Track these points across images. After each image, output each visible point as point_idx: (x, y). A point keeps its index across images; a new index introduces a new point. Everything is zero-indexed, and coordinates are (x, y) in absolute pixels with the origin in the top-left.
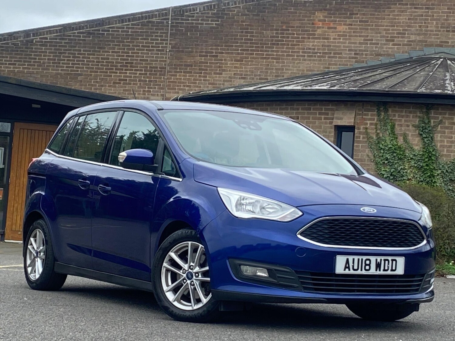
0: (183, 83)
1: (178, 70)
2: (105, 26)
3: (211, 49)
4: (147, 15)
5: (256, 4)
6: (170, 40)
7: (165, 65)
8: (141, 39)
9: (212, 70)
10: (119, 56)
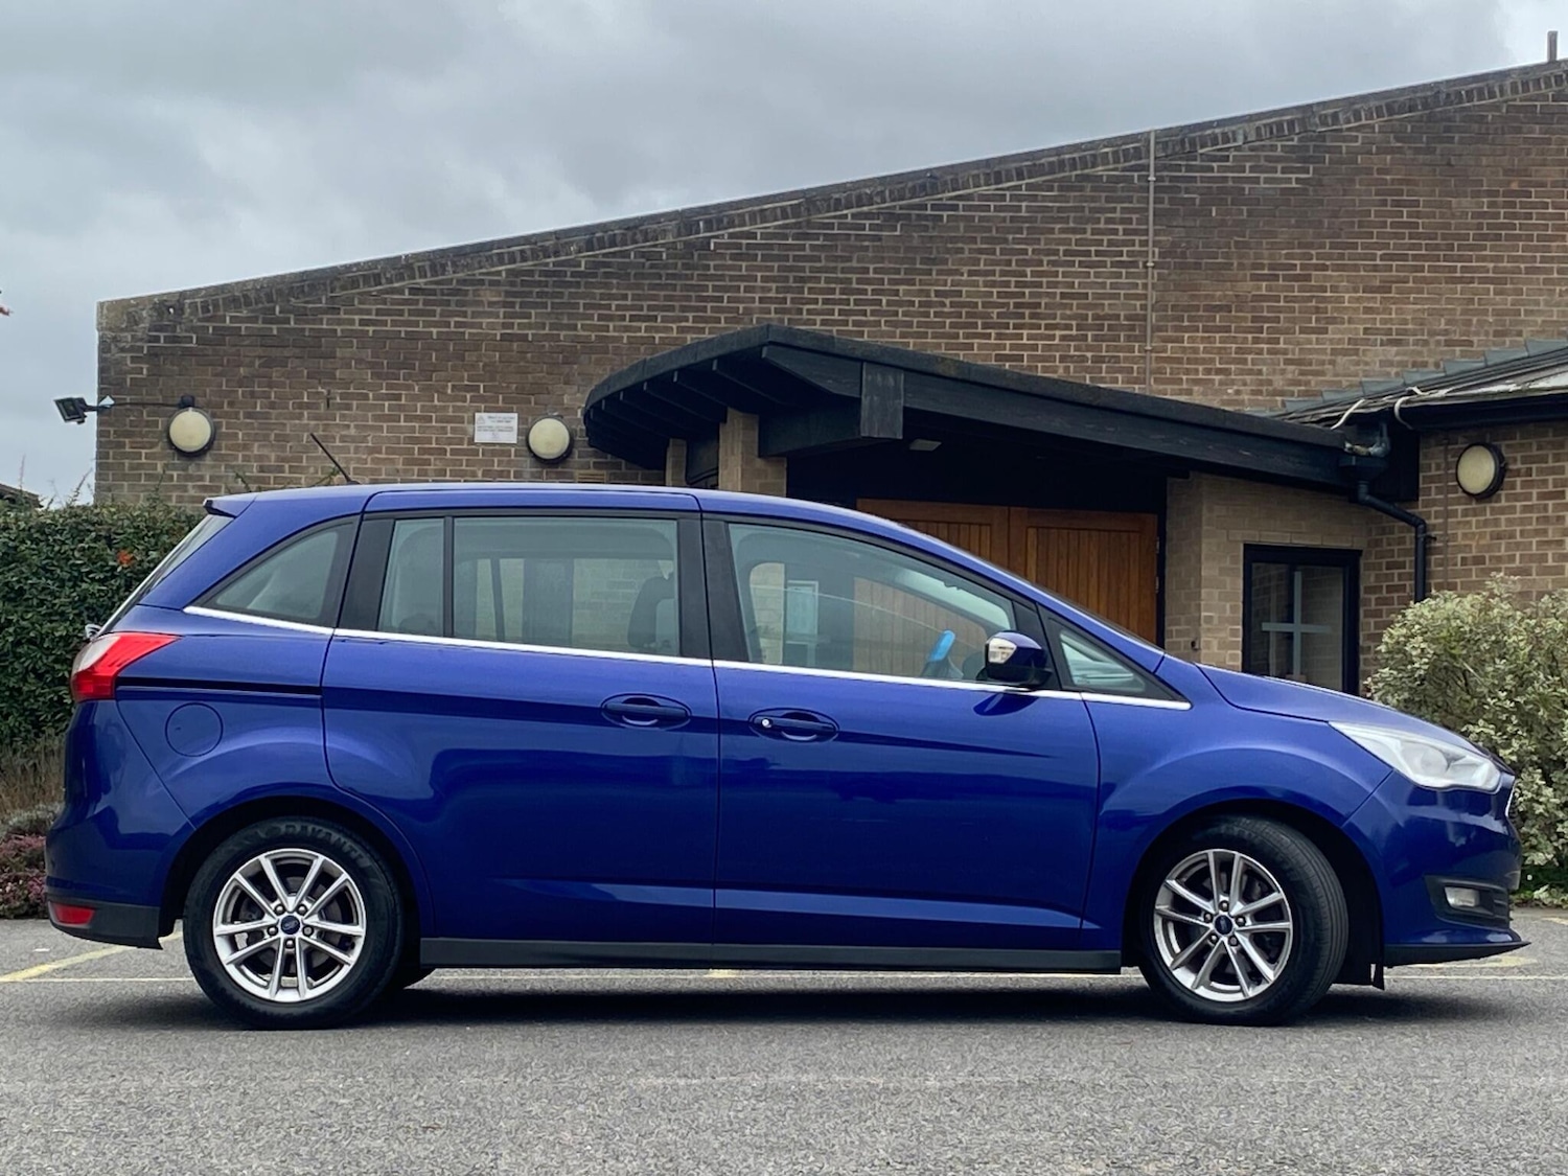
0: (1203, 361)
1: (1186, 324)
2: (944, 192)
3: (1288, 256)
4: (1075, 155)
5: (1421, 116)
6: (1156, 233)
7: (1144, 307)
8: (1062, 231)
9: (1293, 321)
10: (993, 284)
